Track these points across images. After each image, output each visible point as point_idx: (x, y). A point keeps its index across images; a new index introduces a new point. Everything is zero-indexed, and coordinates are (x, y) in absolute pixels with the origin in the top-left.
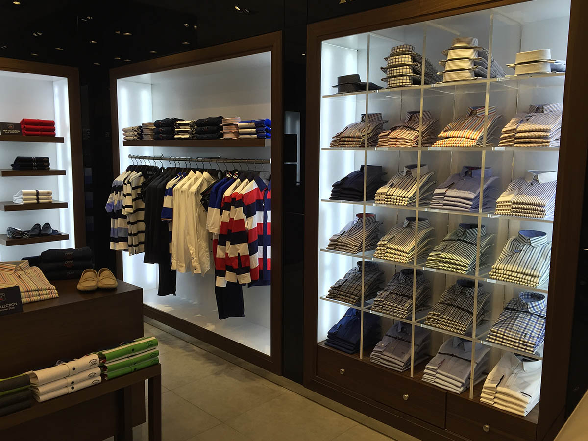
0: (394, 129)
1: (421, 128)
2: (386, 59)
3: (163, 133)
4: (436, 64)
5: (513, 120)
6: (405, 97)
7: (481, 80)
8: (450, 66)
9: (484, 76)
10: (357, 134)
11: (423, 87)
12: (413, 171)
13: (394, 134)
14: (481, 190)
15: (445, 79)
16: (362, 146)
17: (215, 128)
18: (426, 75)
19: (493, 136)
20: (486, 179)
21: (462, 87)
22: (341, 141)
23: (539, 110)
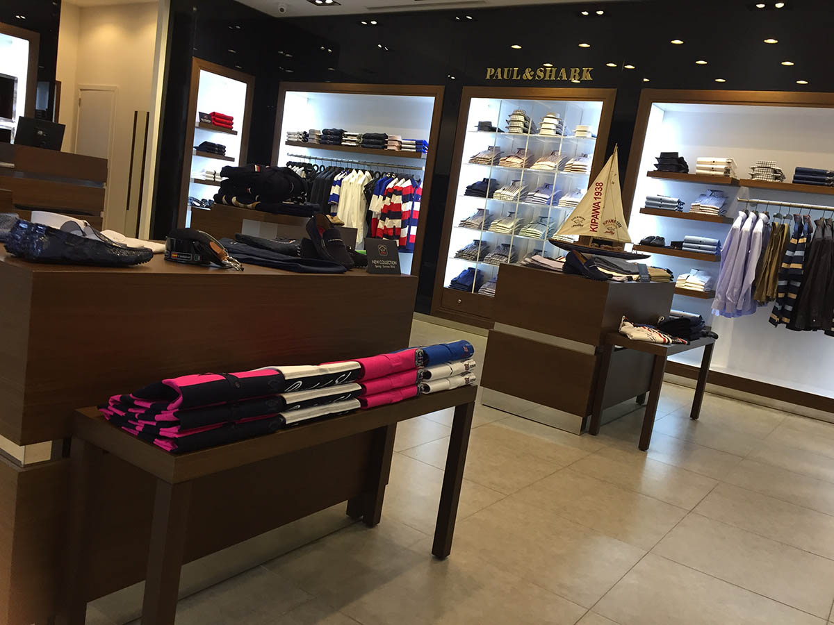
0: (509, 157)
1: (525, 158)
2: (509, 116)
3: (331, 139)
4: (537, 124)
5: (572, 159)
6: (516, 140)
7: (559, 136)
8: (544, 126)
9: (561, 134)
10: (487, 157)
11: (528, 135)
12: (517, 183)
13: (509, 159)
14: (552, 195)
15: (541, 133)
16: (489, 164)
17: (381, 141)
18: (531, 128)
19: (562, 167)
20: (555, 190)
21: (550, 138)
22: (475, 160)
23: (585, 156)
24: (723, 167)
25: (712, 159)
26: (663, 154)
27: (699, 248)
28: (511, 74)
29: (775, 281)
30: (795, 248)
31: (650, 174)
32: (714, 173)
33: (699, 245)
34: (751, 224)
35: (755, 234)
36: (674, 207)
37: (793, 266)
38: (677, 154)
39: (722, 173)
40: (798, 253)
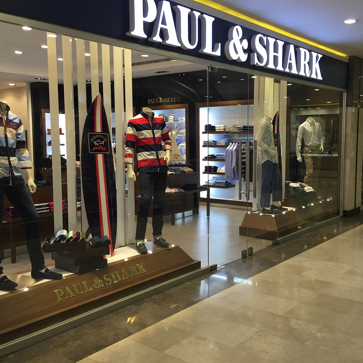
21: (172, 123)
23: (183, 128)
24: (223, 128)
25: (219, 126)
26: (206, 125)
27: (221, 157)
28: (155, 101)
30: (243, 154)
31: (203, 133)
32: (221, 130)
34: (232, 147)
36: (212, 144)
37: (244, 160)
38: (210, 125)
39: (223, 130)
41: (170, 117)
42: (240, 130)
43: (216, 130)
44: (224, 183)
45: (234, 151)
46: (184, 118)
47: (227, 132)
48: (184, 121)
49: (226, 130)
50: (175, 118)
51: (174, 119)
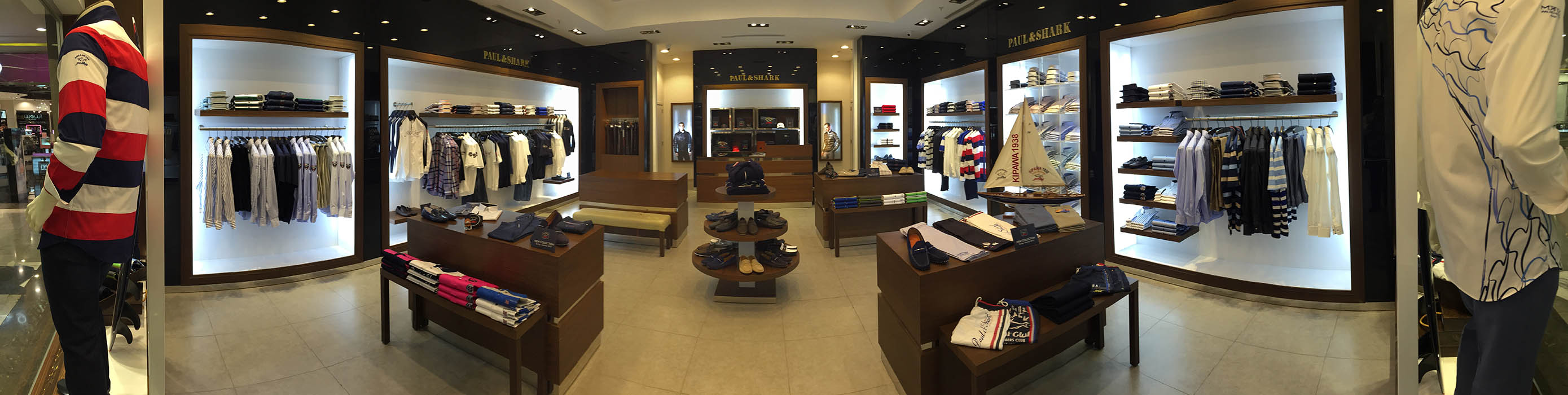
3: (943, 109)
10: (1017, 108)
11: (1041, 86)
17: (964, 105)
18: (1042, 80)
22: (1011, 113)
24: (1167, 92)
25: (1157, 86)
26: (1124, 87)
27: (1164, 167)
28: (1022, 40)
29: (1222, 195)
30: (1228, 161)
31: (1119, 106)
32: (1162, 98)
33: (1164, 164)
34: (1195, 142)
35: (1197, 152)
36: (1139, 132)
37: (1230, 179)
38: (1135, 85)
39: (1168, 98)
40: (1232, 167)
41: (1050, 72)
42: (1211, 95)
43: (1150, 98)
44: (1172, 227)
45: (1199, 153)
46: (1078, 74)
47: (1179, 103)
48: (1078, 79)
49: (1176, 98)
50: (1060, 75)
51: (1058, 76)
